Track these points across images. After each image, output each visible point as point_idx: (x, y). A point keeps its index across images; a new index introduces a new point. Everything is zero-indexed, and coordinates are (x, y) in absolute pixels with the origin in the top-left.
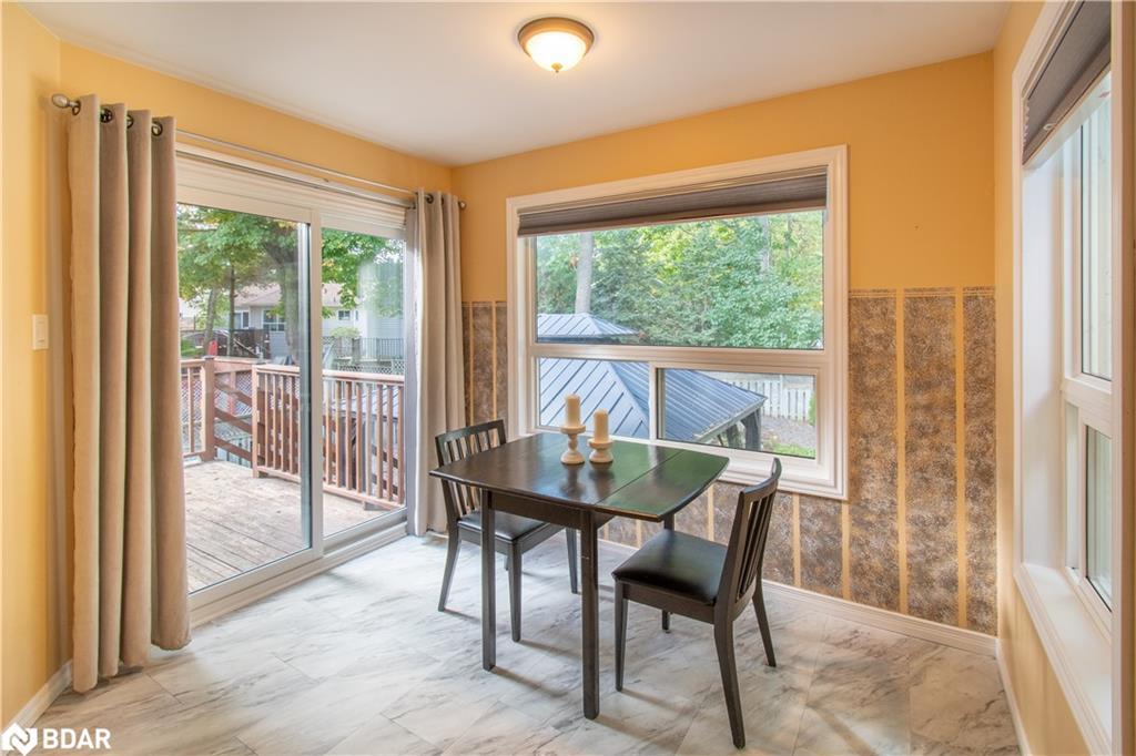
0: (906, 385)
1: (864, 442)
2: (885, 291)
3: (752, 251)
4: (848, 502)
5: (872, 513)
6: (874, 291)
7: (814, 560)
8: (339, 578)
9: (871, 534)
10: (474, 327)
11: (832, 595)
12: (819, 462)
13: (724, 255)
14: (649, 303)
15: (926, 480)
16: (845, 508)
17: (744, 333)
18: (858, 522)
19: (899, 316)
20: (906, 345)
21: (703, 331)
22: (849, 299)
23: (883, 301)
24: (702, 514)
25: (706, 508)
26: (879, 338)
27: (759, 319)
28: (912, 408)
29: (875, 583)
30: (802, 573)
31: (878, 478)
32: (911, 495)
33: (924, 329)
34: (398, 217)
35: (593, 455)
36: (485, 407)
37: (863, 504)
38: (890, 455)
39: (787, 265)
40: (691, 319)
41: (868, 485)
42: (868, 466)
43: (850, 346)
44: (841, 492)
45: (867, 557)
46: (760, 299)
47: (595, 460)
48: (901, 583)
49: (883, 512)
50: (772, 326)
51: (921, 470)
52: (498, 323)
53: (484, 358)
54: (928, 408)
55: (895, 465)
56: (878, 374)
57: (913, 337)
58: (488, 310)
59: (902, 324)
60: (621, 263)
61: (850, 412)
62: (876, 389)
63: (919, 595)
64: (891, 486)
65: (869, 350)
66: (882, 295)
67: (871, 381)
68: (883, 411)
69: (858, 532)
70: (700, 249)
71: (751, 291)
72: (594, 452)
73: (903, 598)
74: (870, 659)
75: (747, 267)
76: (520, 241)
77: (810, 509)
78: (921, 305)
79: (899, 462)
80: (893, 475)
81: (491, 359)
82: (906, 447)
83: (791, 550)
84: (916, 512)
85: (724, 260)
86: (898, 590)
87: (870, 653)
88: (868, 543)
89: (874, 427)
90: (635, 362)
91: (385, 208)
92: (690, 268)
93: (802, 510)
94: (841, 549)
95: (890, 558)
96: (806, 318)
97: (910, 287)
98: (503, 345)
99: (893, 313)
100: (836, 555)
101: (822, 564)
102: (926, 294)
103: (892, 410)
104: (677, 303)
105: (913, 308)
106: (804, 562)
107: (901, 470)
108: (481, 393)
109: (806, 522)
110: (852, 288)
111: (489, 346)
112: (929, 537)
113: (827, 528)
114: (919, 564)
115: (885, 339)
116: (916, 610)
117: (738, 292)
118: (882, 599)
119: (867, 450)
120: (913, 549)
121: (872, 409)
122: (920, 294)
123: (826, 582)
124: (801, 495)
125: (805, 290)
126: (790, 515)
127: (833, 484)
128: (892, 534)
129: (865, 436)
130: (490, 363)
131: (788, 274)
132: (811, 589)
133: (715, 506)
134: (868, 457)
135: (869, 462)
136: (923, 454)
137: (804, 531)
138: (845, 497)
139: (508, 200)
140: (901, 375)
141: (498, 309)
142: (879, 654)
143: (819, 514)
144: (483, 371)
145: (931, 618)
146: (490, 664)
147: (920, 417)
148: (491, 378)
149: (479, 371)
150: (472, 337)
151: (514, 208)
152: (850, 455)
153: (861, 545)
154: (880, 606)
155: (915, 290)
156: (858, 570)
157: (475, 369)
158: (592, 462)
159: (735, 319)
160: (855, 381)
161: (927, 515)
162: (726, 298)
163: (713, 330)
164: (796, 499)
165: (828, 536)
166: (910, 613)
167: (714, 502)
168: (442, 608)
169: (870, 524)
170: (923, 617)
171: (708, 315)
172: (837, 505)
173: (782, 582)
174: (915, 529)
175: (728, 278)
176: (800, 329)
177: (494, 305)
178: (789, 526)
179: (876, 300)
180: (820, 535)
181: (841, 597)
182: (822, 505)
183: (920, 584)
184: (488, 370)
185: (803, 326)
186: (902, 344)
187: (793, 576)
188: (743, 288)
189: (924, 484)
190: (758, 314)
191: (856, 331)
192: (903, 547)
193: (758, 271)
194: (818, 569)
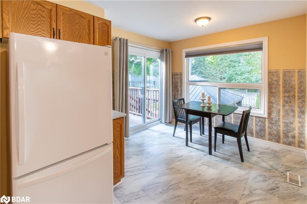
0: (283, 91)
1: (272, 105)
2: (278, 70)
3: (238, 57)
4: (268, 118)
5: (274, 121)
6: (275, 70)
7: (259, 131)
8: (150, 130)
9: (273, 126)
10: (174, 78)
11: (264, 140)
12: (260, 109)
13: (229, 58)
14: (207, 72)
15: (288, 113)
16: (267, 120)
17: (235, 80)
18: (270, 123)
19: (281, 76)
20: (283, 82)
21: (223, 80)
22: (268, 72)
23: (277, 73)
24: (230, 121)
25: (231, 119)
26: (276, 80)
27: (240, 76)
28: (284, 97)
29: (274, 137)
30: (256, 135)
31: (275, 113)
32: (283, 117)
33: (287, 79)
34: (159, 54)
35: (207, 105)
36: (177, 96)
37: (271, 119)
38: (279, 107)
39: (249, 61)
40: (220, 76)
41: (273, 115)
42: (272, 110)
43: (268, 82)
44: (266, 116)
45: (272, 131)
46: (240, 71)
47: (208, 106)
48: (281, 137)
49: (276, 120)
50: (244, 78)
51: (286, 111)
52: (180, 77)
53: (177, 85)
54: (288, 97)
55: (280, 110)
56: (275, 89)
57: (284, 81)
58: (177, 74)
59: (282, 77)
60: (199, 61)
61: (268, 98)
62: (275, 93)
63: (285, 140)
64: (279, 115)
65: (273, 83)
66: (277, 71)
67: (274, 91)
68: (277, 97)
69: (270, 125)
70: (222, 57)
71: (238, 68)
72: (208, 104)
73: (281, 140)
74: (272, 152)
75: (236, 62)
76: (185, 59)
77: (258, 120)
78: (287, 73)
79: (281, 109)
80: (279, 112)
81: (178, 85)
82: (283, 106)
83: (253, 129)
84: (285, 121)
85: (230, 60)
86: (280, 138)
87: (273, 151)
88: (272, 128)
89: (274, 101)
90: (213, 86)
91: (157, 52)
92: (219, 62)
93: (256, 120)
94: (266, 129)
95: (278, 131)
96: (255, 76)
97: (284, 69)
98: (181, 82)
99: (280, 75)
100: (264, 130)
101: (261, 132)
102: (288, 71)
103: (279, 97)
104: (215, 72)
105: (285, 74)
106: (256, 132)
107: (281, 111)
108: (176, 93)
109: (257, 123)
110: (269, 69)
111: (178, 83)
112: (288, 126)
113: (262, 124)
114: (286, 133)
115: (277, 81)
116: (285, 143)
117: (234, 69)
118: (276, 141)
119: (273, 106)
120: (284, 129)
121: (274, 97)
122: (286, 71)
123: (262, 136)
124: (256, 116)
125: (254, 68)
126: (253, 121)
127: (264, 114)
128: (279, 126)
129: (272, 103)
130: (178, 86)
131: (249, 63)
132: (258, 138)
133: (234, 119)
134: (273, 108)
135: (273, 109)
136: (287, 107)
137: (256, 125)
138: (267, 117)
139: (183, 50)
140: (281, 89)
141: (180, 74)
142: (275, 151)
143: (260, 121)
144: (176, 88)
145: (288, 145)
146: (187, 145)
147: (286, 99)
148: (178, 90)
149: (175, 88)
150: (174, 81)
151: (184, 52)
152: (268, 108)
153: (271, 128)
154: (275, 142)
155: (285, 70)
156: (270, 134)
157: (174, 87)
158: (207, 106)
159: (233, 76)
160: (270, 91)
161: (288, 121)
162: (230, 70)
163: (226, 80)
164: (254, 117)
165: (262, 126)
166: (283, 144)
167: (234, 118)
168: (174, 136)
169: (273, 123)
170: (286, 145)
171: (225, 75)
172: (265, 119)
173: (250, 136)
174: (284, 125)
175: (231, 65)
176: (253, 79)
177: (179, 73)
178: (252, 123)
179: (275, 72)
180: (260, 126)
181: (265, 140)
182: (261, 119)
183: (286, 137)
184: (177, 88)
185: (254, 79)
186: (282, 82)
187: (253, 135)
188: (235, 68)
189: (287, 114)
190: (239, 75)
191: (270, 79)
192: (281, 129)
193: (240, 63)
194: (260, 134)
